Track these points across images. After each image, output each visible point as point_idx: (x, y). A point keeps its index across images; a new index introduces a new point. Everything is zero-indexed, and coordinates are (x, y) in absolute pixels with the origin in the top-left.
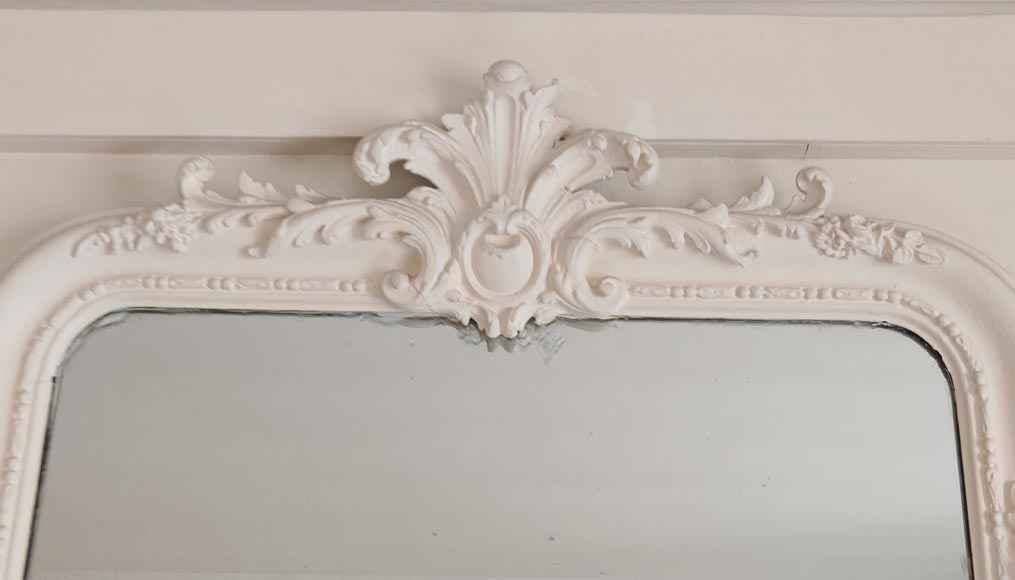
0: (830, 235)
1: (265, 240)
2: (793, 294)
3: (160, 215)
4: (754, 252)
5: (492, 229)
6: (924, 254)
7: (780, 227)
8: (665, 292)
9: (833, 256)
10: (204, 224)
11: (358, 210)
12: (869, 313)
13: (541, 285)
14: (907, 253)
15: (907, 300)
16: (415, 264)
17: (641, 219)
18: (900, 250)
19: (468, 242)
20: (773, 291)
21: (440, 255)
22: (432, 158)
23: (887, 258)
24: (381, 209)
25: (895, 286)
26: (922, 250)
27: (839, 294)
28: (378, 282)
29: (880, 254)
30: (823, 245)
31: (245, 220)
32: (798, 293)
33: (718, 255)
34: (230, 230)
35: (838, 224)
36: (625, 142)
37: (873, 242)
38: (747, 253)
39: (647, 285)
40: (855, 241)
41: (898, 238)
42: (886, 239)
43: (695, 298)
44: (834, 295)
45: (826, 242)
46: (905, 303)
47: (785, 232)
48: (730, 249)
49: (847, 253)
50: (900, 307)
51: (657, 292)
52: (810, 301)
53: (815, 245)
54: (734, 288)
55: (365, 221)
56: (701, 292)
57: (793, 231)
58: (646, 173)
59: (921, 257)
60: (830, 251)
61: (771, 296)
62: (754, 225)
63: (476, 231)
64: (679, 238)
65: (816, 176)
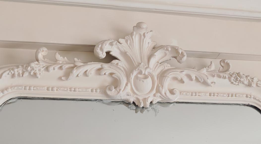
0: (235, 78)
1: (67, 75)
2: (225, 95)
3: (33, 65)
4: (214, 82)
5: (140, 73)
6: (259, 84)
7: (221, 75)
8: (190, 94)
9: (235, 84)
10: (47, 69)
11: (98, 65)
12: (245, 101)
13: (154, 91)
15: (255, 97)
16: (116, 83)
17: (183, 71)
18: (253, 83)
19: (133, 77)
20: (220, 94)
21: (124, 81)
22: (118, 51)
23: (250, 85)
24: (106, 66)
25: (251, 93)
26: (258, 83)
27: (237, 95)
28: (104, 90)
29: (247, 84)
30: (232, 81)
31: (61, 68)
32: (226, 95)
34: (55, 72)
35: (236, 74)
37: (246, 80)
38: (212, 83)
40: (242, 80)
41: (252, 79)
42: (249, 80)
43: (198, 96)
44: (236, 96)
45: (234, 80)
46: (255, 98)
47: (222, 77)
48: (209, 81)
49: (239, 83)
50: (253, 99)
51: (188, 94)
52: (229, 97)
53: (230, 81)
54: (209, 93)
55: (99, 70)
56: (200, 94)
57: (225, 76)
58: (184, 57)
59: (258, 85)
60: (234, 83)
61: (219, 96)
62: (214, 74)
63: (135, 73)
64: (194, 78)
65: (227, 61)
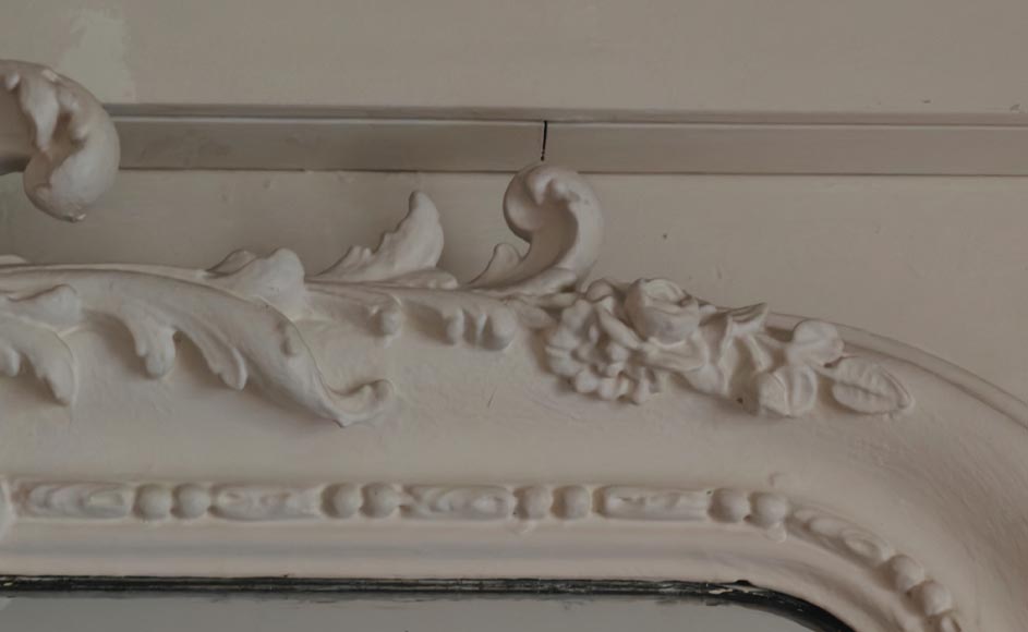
0: (583, 333)
2: (485, 503)
4: (375, 384)
6: (844, 384)
7: (446, 314)
8: (119, 500)
9: (594, 395)
12: (699, 555)
14: (798, 382)
15: (804, 515)
17: (51, 290)
18: (779, 375)
20: (428, 495)
23: (743, 400)
25: (771, 479)
26: (840, 373)
27: (614, 502)
29: (725, 389)
30: (567, 366)
32: (499, 500)
33: (269, 393)
35: (608, 304)
36: (14, 81)
37: (706, 352)
38: (354, 390)
39: (65, 482)
40: (654, 348)
41: (774, 343)
42: (741, 345)
43: (206, 517)
44: (601, 508)
45: (575, 355)
46: (801, 527)
47: (459, 328)
48: (303, 372)
49: (635, 383)
50: (784, 536)
51: (96, 501)
52: (532, 524)
53: (545, 364)
54: (318, 490)
56: (223, 500)
57: (481, 322)
58: (69, 160)
59: (840, 394)
60: (587, 381)
61: (423, 510)
62: (374, 311)
64: (159, 344)
65: (550, 186)
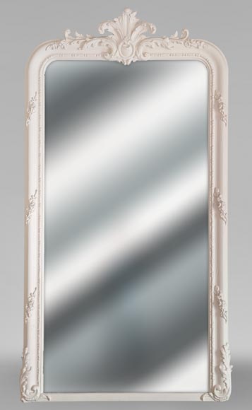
0: (187, 43)
1: (82, 47)
3: (62, 42)
4: (173, 47)
5: (125, 44)
8: (157, 55)
9: (188, 47)
10: (70, 43)
11: (99, 40)
13: (134, 55)
15: (201, 56)
16: (110, 51)
17: (153, 41)
19: (120, 46)
21: (115, 49)
22: (112, 29)
23: (198, 48)
24: (104, 40)
25: (199, 53)
27: (189, 55)
28: (103, 54)
29: (196, 47)
31: (78, 42)
32: (181, 55)
33: (166, 47)
34: (75, 45)
37: (195, 44)
40: (192, 44)
43: (162, 56)
45: (187, 45)
47: (179, 42)
48: (169, 47)
49: (190, 47)
50: (199, 57)
51: (155, 55)
52: (183, 56)
53: (185, 45)
54: (169, 54)
55: (101, 42)
61: (176, 55)
62: (173, 41)
63: (121, 44)
64: (159, 45)
